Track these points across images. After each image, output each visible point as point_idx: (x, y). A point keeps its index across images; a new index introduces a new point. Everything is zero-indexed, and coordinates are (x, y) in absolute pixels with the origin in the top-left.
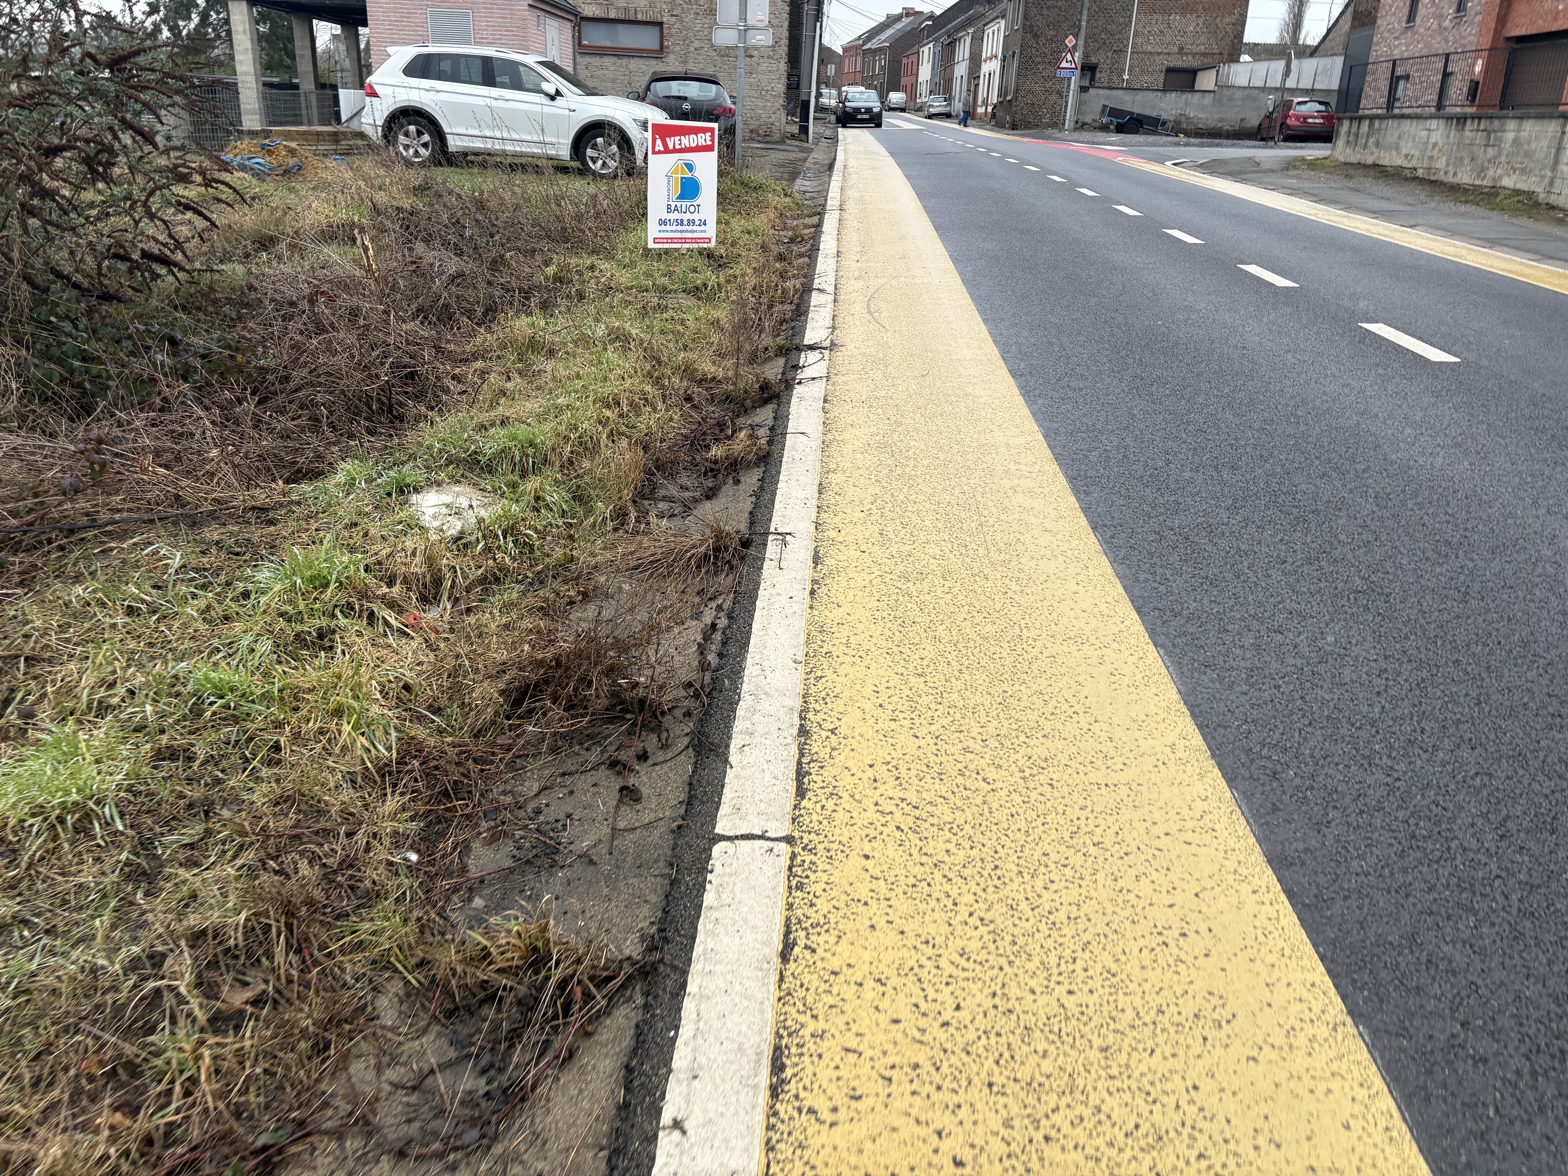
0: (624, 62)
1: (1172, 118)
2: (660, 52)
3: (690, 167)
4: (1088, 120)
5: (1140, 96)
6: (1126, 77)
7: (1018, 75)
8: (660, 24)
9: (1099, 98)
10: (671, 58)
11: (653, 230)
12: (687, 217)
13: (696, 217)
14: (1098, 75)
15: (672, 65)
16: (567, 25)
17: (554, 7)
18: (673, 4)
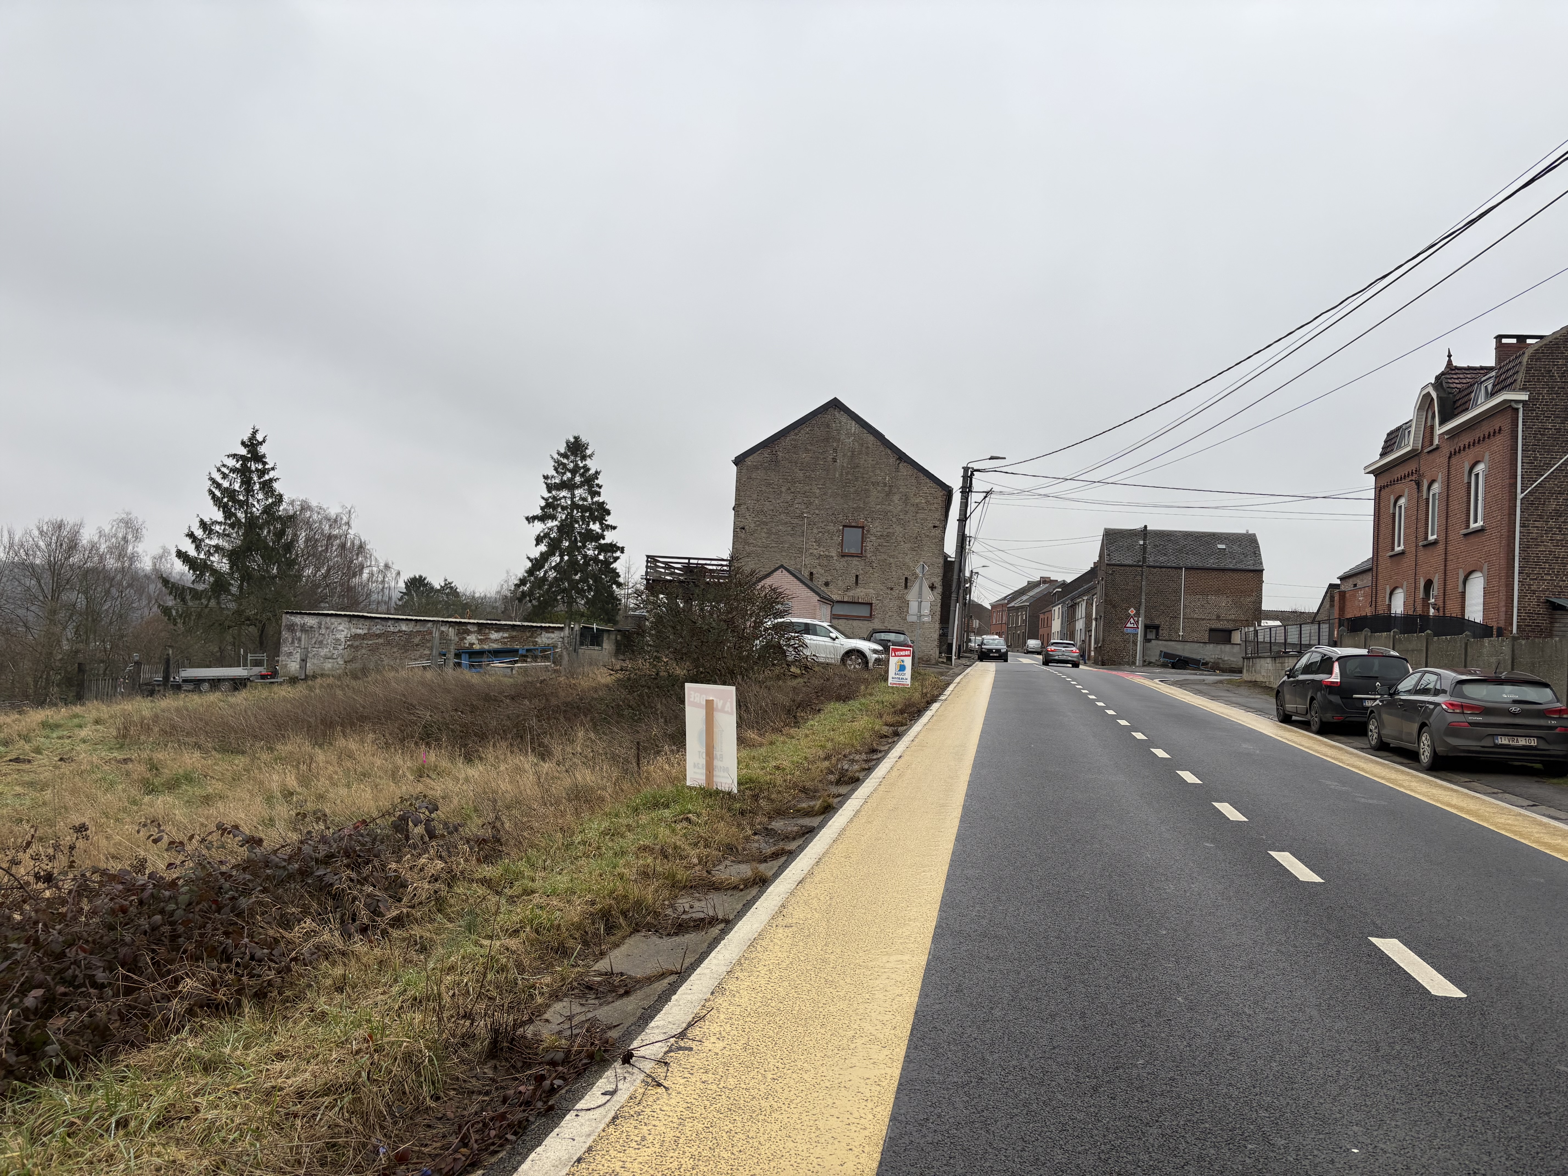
0: (850, 622)
1: (1212, 660)
2: (870, 617)
3: (903, 661)
4: (1153, 660)
5: (1188, 646)
6: (1181, 634)
7: (1104, 631)
8: (871, 604)
9: (1158, 647)
10: (876, 620)
11: (890, 680)
12: (901, 677)
13: (904, 677)
14: (1161, 632)
15: (877, 624)
16: (829, 607)
17: (825, 600)
18: (878, 595)
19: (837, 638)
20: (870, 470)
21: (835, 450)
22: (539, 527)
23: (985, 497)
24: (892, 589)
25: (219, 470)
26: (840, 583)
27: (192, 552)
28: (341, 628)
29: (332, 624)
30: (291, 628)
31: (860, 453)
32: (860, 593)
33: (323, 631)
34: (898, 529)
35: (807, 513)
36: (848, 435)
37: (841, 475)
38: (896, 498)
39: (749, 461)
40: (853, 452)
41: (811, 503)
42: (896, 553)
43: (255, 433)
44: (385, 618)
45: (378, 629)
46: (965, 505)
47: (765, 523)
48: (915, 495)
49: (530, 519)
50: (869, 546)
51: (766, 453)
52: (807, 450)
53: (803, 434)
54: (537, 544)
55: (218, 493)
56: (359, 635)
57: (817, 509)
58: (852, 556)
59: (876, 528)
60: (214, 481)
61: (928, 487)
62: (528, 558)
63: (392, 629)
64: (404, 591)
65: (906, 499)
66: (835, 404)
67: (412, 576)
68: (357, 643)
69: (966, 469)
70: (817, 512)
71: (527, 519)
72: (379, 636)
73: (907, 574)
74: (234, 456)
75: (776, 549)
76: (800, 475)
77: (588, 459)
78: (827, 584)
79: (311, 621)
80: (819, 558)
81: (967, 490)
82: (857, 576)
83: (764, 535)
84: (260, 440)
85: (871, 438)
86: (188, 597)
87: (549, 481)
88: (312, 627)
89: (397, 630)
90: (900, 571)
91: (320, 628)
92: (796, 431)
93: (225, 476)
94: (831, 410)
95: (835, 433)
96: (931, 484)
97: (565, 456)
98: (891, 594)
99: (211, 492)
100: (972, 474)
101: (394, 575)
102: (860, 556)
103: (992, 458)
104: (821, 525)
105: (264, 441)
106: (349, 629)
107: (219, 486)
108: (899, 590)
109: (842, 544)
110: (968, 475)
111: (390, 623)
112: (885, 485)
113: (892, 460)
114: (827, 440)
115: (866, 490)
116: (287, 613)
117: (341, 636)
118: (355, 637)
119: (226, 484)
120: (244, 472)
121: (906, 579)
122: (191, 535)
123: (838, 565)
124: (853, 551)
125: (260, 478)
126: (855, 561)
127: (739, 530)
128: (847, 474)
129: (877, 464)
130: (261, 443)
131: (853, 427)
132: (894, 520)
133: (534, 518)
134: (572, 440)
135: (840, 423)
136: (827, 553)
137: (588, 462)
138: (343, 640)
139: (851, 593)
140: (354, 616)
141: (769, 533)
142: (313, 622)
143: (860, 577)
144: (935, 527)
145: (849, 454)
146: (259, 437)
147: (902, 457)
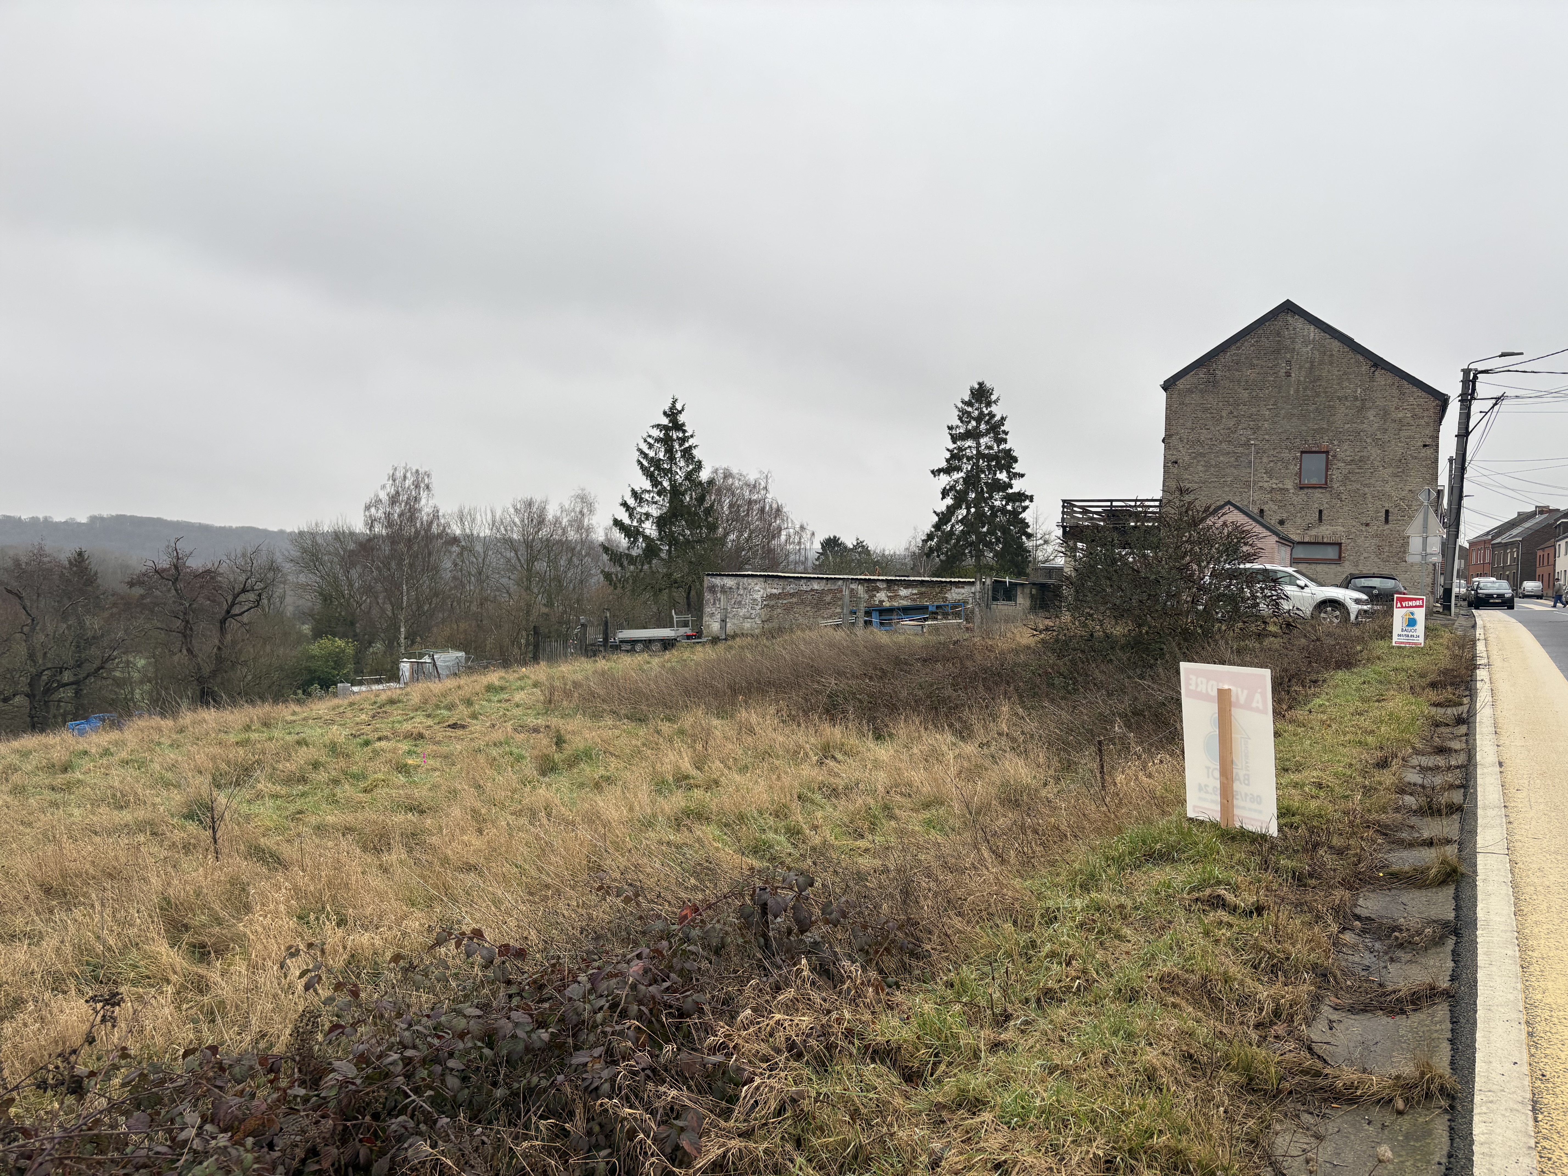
0: (1313, 566)
2: (1339, 560)
3: (1412, 614)
8: (1341, 544)
10: (1347, 564)
11: (1395, 638)
12: (1410, 634)
13: (1415, 634)
15: (1348, 568)
16: (1289, 549)
17: (1285, 540)
18: (1349, 532)
19: (1306, 586)
20: (1335, 383)
21: (1289, 362)
22: (944, 480)
23: (1496, 404)
24: (1367, 525)
25: (645, 441)
26: (1299, 521)
27: (627, 521)
28: (757, 588)
29: (749, 584)
30: (712, 589)
31: (1321, 363)
32: (1325, 531)
33: (741, 592)
34: (1374, 452)
35: (1254, 439)
36: (1306, 343)
37: (1297, 391)
38: (1371, 414)
39: (1181, 384)
40: (1312, 362)
41: (1259, 428)
42: (1373, 481)
43: (674, 402)
44: (797, 577)
45: (791, 588)
46: (1465, 416)
47: (1203, 455)
48: (1396, 408)
49: (936, 473)
50: (1336, 475)
51: (1202, 373)
52: (1252, 366)
53: (1247, 347)
54: (943, 498)
55: (645, 463)
56: (775, 595)
57: (1267, 434)
58: (1314, 487)
59: (1344, 451)
60: (642, 452)
61: (1416, 398)
62: (935, 512)
63: (804, 588)
64: (821, 551)
65: (1385, 414)
66: (1288, 308)
67: (827, 537)
68: (772, 603)
69: (1466, 372)
70: (1267, 437)
71: (933, 472)
72: (792, 595)
73: (1387, 505)
74: (658, 426)
75: (1217, 484)
76: (1246, 394)
77: (994, 405)
78: (1282, 522)
79: (730, 582)
80: (1271, 492)
81: (1468, 397)
82: (1320, 512)
83: (1200, 468)
84: (680, 408)
85: (1336, 344)
86: (625, 563)
87: (954, 432)
88: (731, 588)
89: (809, 589)
90: (1378, 503)
91: (738, 588)
92: (1238, 344)
93: (651, 446)
94: (1281, 316)
95: (1288, 342)
96: (1420, 393)
97: (969, 404)
98: (1366, 531)
99: (639, 462)
100: (1475, 377)
101: (809, 536)
102: (1324, 486)
103: (1503, 355)
104: (1272, 452)
105: (683, 410)
106: (765, 589)
107: (646, 456)
108: (1377, 526)
109: (1299, 474)
110: (1470, 380)
111: (802, 582)
112: (1356, 399)
113: (1364, 368)
114: (1278, 351)
115: (1330, 406)
116: (708, 575)
117: (758, 596)
118: (771, 597)
119: (652, 454)
120: (667, 441)
121: (1387, 512)
122: (625, 504)
123: (1296, 500)
124: (1314, 481)
125: (681, 445)
126: (1317, 494)
127: (1171, 464)
128: (1305, 389)
129: (1345, 373)
130: (680, 412)
131: (1312, 332)
132: (1368, 440)
133: (940, 471)
134: (977, 386)
135: (1294, 329)
136: (1280, 486)
137: (994, 408)
138: (759, 600)
139: (1313, 532)
140: (769, 576)
141: (1208, 466)
142: (732, 583)
143: (1325, 512)
144: (1425, 446)
145: (1307, 365)
146: (679, 406)
147: (1378, 363)
